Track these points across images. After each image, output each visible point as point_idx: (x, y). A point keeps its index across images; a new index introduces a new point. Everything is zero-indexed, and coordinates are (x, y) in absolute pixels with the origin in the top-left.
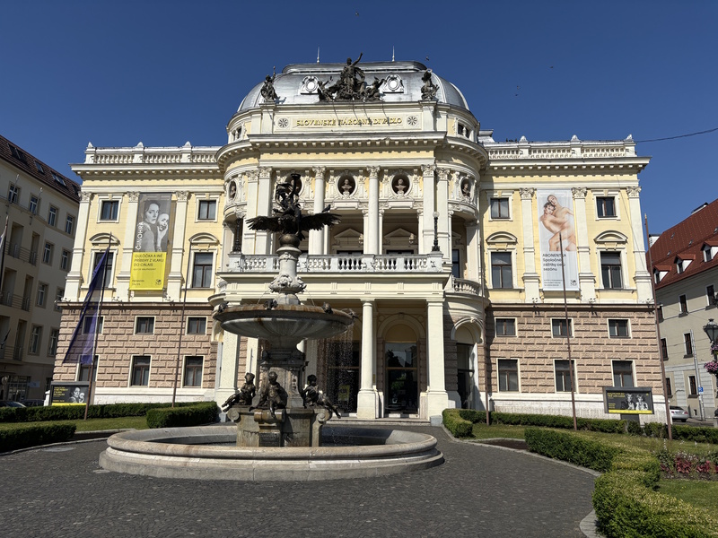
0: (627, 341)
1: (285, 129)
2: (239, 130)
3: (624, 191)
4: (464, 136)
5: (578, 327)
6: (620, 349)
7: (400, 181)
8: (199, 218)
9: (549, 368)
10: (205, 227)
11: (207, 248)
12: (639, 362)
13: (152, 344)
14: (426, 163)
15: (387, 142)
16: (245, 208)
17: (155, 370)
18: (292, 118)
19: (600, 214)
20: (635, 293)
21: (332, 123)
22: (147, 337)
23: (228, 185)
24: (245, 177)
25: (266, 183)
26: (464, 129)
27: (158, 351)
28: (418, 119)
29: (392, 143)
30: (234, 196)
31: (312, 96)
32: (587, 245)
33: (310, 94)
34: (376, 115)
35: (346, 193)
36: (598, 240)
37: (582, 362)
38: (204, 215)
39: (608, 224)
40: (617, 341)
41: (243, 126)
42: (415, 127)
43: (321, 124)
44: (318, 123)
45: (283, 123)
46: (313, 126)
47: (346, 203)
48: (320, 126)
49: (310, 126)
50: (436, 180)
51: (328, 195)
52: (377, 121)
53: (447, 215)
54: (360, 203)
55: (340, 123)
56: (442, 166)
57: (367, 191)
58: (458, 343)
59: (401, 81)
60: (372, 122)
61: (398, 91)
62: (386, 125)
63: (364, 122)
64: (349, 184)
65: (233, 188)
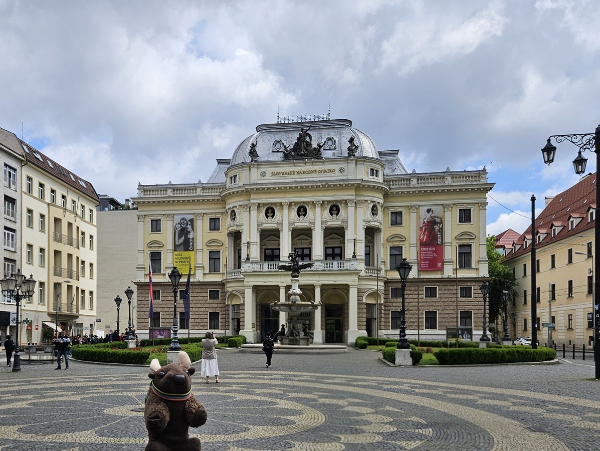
0: (469, 299)
1: (265, 178)
2: (235, 176)
3: (476, 205)
4: (375, 177)
6: (465, 304)
8: (210, 230)
10: (214, 235)
11: (216, 248)
12: (475, 312)
14: (350, 197)
15: (327, 186)
16: (242, 227)
18: (269, 170)
19: (461, 221)
20: (477, 271)
21: (292, 173)
23: (229, 212)
24: (241, 209)
25: (254, 213)
26: (375, 171)
28: (346, 169)
29: (330, 186)
30: (234, 219)
31: (279, 153)
32: (450, 241)
33: (278, 151)
34: (318, 167)
35: (302, 217)
36: (458, 238)
37: (441, 312)
38: (213, 227)
39: (465, 227)
40: (464, 299)
41: (237, 174)
42: (344, 174)
43: (286, 174)
44: (284, 173)
45: (263, 174)
46: (281, 175)
47: (302, 223)
48: (286, 175)
49: (279, 176)
50: (356, 208)
51: (291, 218)
52: (320, 172)
53: (362, 229)
54: (310, 223)
55: (298, 173)
56: (359, 198)
57: (314, 215)
58: (367, 304)
59: (335, 141)
60: (317, 172)
61: (333, 148)
62: (326, 173)
63: (312, 172)
64: (303, 211)
65: (233, 214)
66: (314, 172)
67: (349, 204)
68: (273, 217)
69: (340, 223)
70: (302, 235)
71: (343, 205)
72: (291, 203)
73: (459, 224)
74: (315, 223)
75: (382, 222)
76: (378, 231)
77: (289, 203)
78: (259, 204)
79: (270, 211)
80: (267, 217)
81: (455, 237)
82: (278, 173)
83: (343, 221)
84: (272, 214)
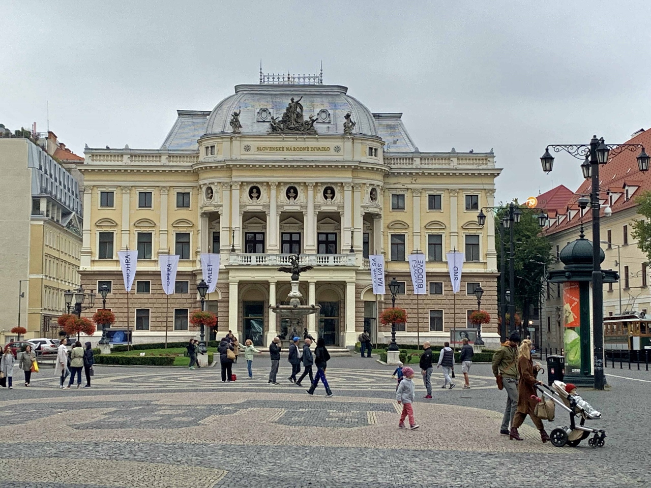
1: (249, 153)
2: (213, 147)
4: (373, 157)
5: (446, 288)
6: (473, 302)
7: (329, 191)
8: (177, 207)
9: (425, 316)
10: (183, 214)
11: (185, 230)
13: (150, 301)
14: (346, 180)
15: (320, 166)
16: (221, 208)
17: (154, 319)
18: (254, 144)
19: (467, 209)
20: (486, 265)
21: (281, 149)
22: (145, 295)
24: (219, 187)
26: (373, 150)
27: (155, 306)
29: (324, 167)
30: (211, 198)
31: (265, 124)
32: (456, 231)
33: (264, 121)
34: (311, 144)
35: (292, 199)
36: (464, 227)
37: (447, 311)
38: (181, 204)
39: (472, 216)
40: (472, 297)
41: (215, 145)
42: (339, 153)
43: (274, 149)
44: (272, 149)
45: (247, 148)
46: (268, 151)
47: (292, 206)
48: (274, 151)
49: (266, 151)
50: (353, 192)
51: (279, 200)
52: (313, 149)
53: (360, 215)
54: (301, 206)
55: (287, 149)
56: (357, 181)
57: (307, 198)
58: (365, 302)
59: (329, 114)
60: (310, 149)
61: (327, 121)
62: (319, 151)
63: (304, 149)
64: (294, 192)
65: (210, 191)
66: (306, 149)
67: (345, 188)
68: (258, 198)
69: (335, 208)
70: (291, 219)
71: (339, 188)
72: (279, 183)
73: (466, 211)
74: (307, 206)
75: (382, 206)
76: (377, 217)
77: (277, 183)
78: (242, 182)
79: (255, 190)
80: (251, 197)
81: (462, 227)
82: (265, 148)
83: (339, 207)
84: (257, 195)
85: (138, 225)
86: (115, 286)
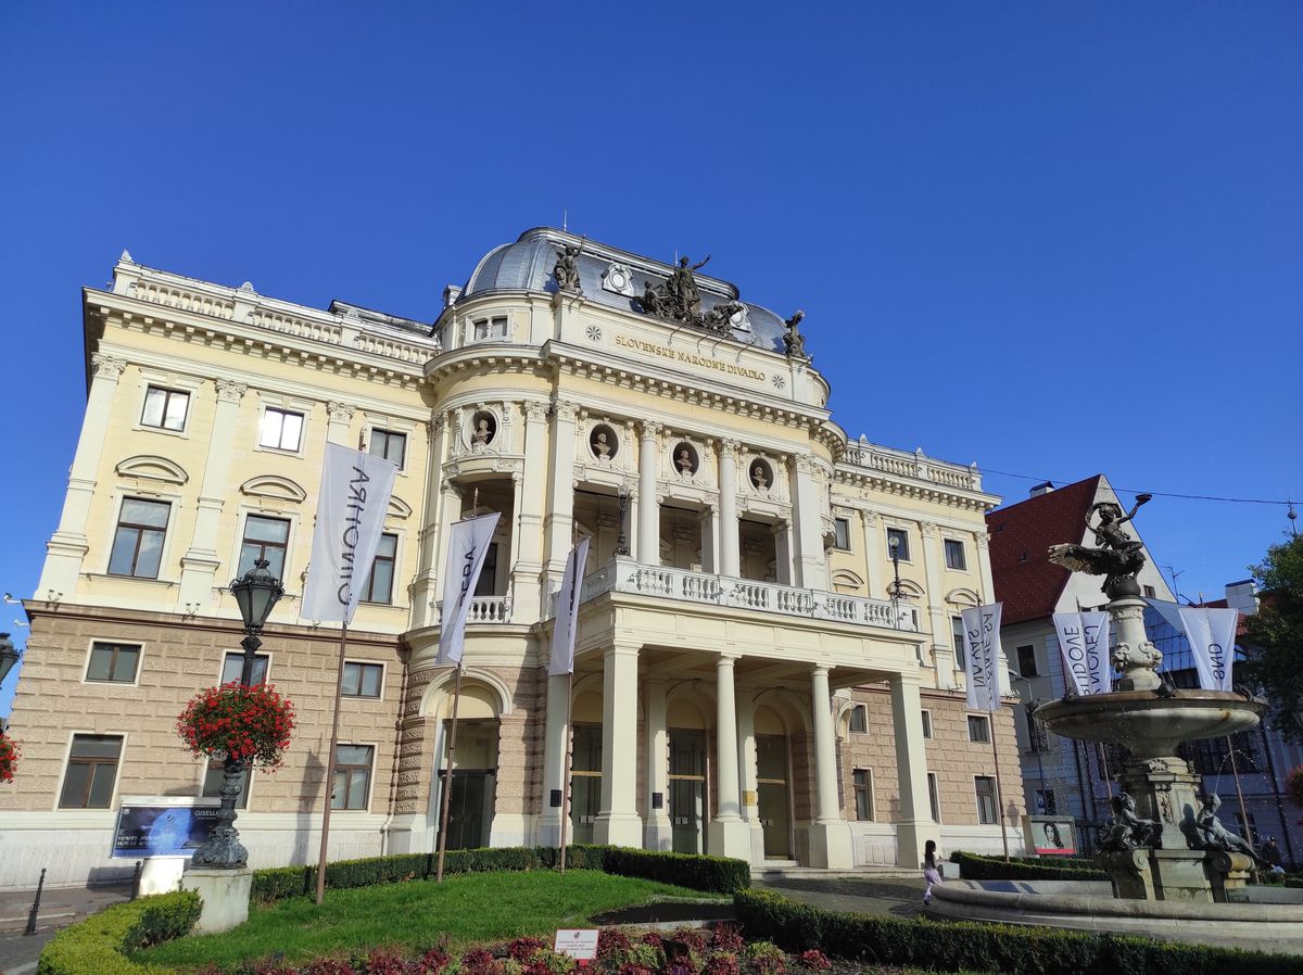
1: (598, 343)
2: (497, 321)
3: (972, 536)
7: (760, 470)
11: (388, 524)
14: (800, 450)
16: (519, 465)
18: (608, 328)
19: (949, 564)
21: (668, 354)
23: (465, 419)
24: (518, 413)
28: (787, 381)
29: (762, 408)
31: (622, 299)
32: (940, 606)
33: (619, 293)
34: (726, 355)
35: (686, 472)
37: (943, 776)
39: (958, 578)
40: (978, 746)
41: (509, 314)
42: (782, 392)
43: (652, 349)
44: (648, 348)
45: (594, 333)
46: (640, 350)
47: (688, 490)
48: (652, 354)
49: (635, 349)
51: (659, 469)
52: (732, 369)
54: (708, 493)
55: (681, 357)
60: (726, 368)
61: (745, 328)
62: (745, 377)
63: (715, 364)
64: (690, 458)
65: (484, 424)
66: (719, 366)
67: (799, 467)
68: (612, 455)
69: (776, 510)
71: (784, 465)
72: (665, 428)
73: (948, 569)
74: (721, 496)
77: (660, 427)
78: (581, 408)
79: (603, 437)
80: (597, 452)
81: (946, 598)
82: (634, 343)
83: (782, 507)
84: (608, 449)
85: (251, 491)
86: (153, 661)
